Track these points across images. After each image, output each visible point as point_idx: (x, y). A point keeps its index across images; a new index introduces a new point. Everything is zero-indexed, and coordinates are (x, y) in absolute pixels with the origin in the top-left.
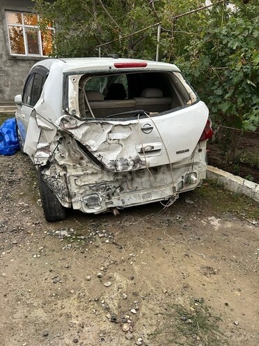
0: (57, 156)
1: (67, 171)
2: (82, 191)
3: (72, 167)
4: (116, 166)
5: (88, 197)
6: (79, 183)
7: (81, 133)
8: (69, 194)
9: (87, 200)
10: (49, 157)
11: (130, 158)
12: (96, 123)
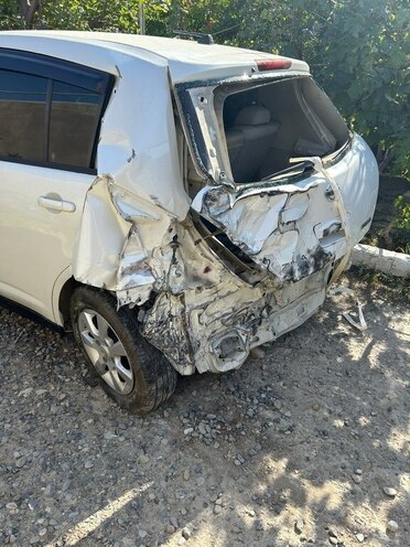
1: (184, 303)
2: (209, 333)
3: (193, 293)
4: (292, 273)
5: (219, 342)
6: (204, 319)
7: (235, 222)
8: (190, 346)
9: (220, 347)
10: (153, 284)
11: (309, 251)
12: (262, 195)
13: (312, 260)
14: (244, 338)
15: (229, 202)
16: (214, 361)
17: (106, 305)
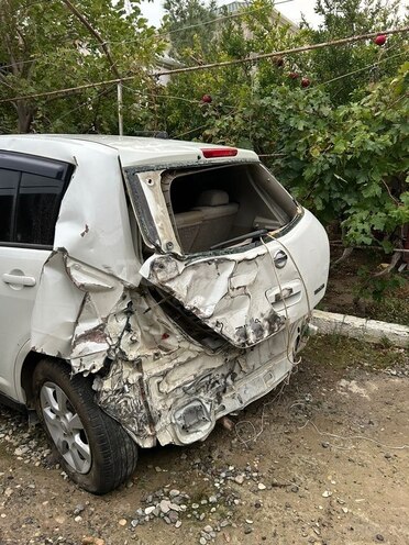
0: (124, 345)
1: (141, 371)
2: (170, 402)
3: (150, 359)
4: (246, 336)
5: (182, 412)
6: (164, 388)
7: (185, 287)
8: (150, 417)
9: (184, 417)
10: (108, 351)
11: (262, 315)
12: (209, 262)
13: (266, 324)
14: (208, 407)
15: (177, 268)
16: (178, 431)
17: (62, 376)
